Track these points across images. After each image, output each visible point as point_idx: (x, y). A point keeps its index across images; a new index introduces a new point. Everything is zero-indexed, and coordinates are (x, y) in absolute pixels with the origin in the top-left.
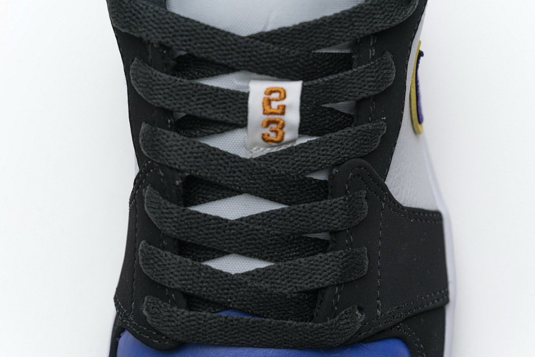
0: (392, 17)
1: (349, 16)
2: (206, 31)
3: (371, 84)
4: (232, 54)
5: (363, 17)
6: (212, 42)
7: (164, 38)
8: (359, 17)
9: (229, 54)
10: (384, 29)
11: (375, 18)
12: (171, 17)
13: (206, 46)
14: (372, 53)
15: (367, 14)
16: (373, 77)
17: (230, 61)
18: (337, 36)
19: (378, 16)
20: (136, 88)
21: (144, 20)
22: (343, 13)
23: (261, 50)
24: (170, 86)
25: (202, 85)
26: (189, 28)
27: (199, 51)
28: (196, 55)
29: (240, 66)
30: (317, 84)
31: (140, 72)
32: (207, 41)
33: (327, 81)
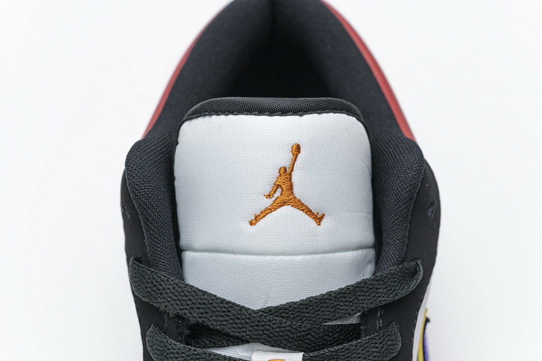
0: (395, 291)
1: (353, 291)
2: (222, 305)
3: (375, 354)
4: (246, 328)
5: (366, 292)
6: (227, 316)
7: (182, 310)
8: (363, 291)
9: (242, 328)
10: (387, 302)
11: (378, 293)
12: (190, 290)
13: (222, 319)
14: (379, 324)
15: (371, 289)
16: (377, 348)
17: (243, 334)
18: (342, 310)
19: (382, 291)
20: (151, 354)
21: (164, 291)
22: (347, 288)
23: (274, 324)
24: (184, 355)
25: (215, 355)
26: (207, 302)
27: (214, 323)
28: (212, 327)
29: (254, 339)
30: (323, 354)
31: (156, 340)
32: (223, 314)
33: (333, 351)
